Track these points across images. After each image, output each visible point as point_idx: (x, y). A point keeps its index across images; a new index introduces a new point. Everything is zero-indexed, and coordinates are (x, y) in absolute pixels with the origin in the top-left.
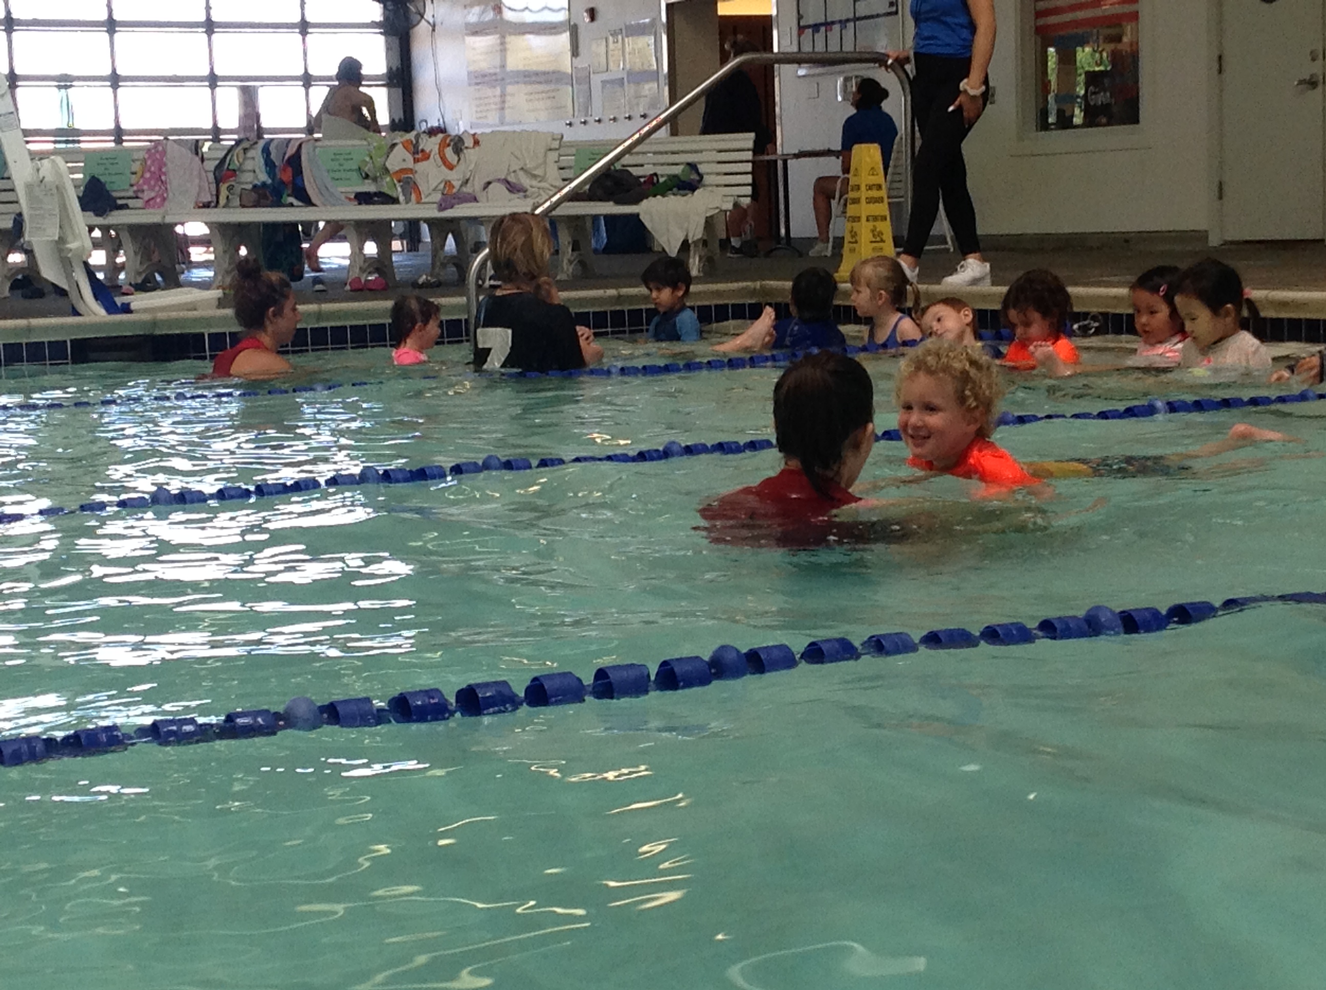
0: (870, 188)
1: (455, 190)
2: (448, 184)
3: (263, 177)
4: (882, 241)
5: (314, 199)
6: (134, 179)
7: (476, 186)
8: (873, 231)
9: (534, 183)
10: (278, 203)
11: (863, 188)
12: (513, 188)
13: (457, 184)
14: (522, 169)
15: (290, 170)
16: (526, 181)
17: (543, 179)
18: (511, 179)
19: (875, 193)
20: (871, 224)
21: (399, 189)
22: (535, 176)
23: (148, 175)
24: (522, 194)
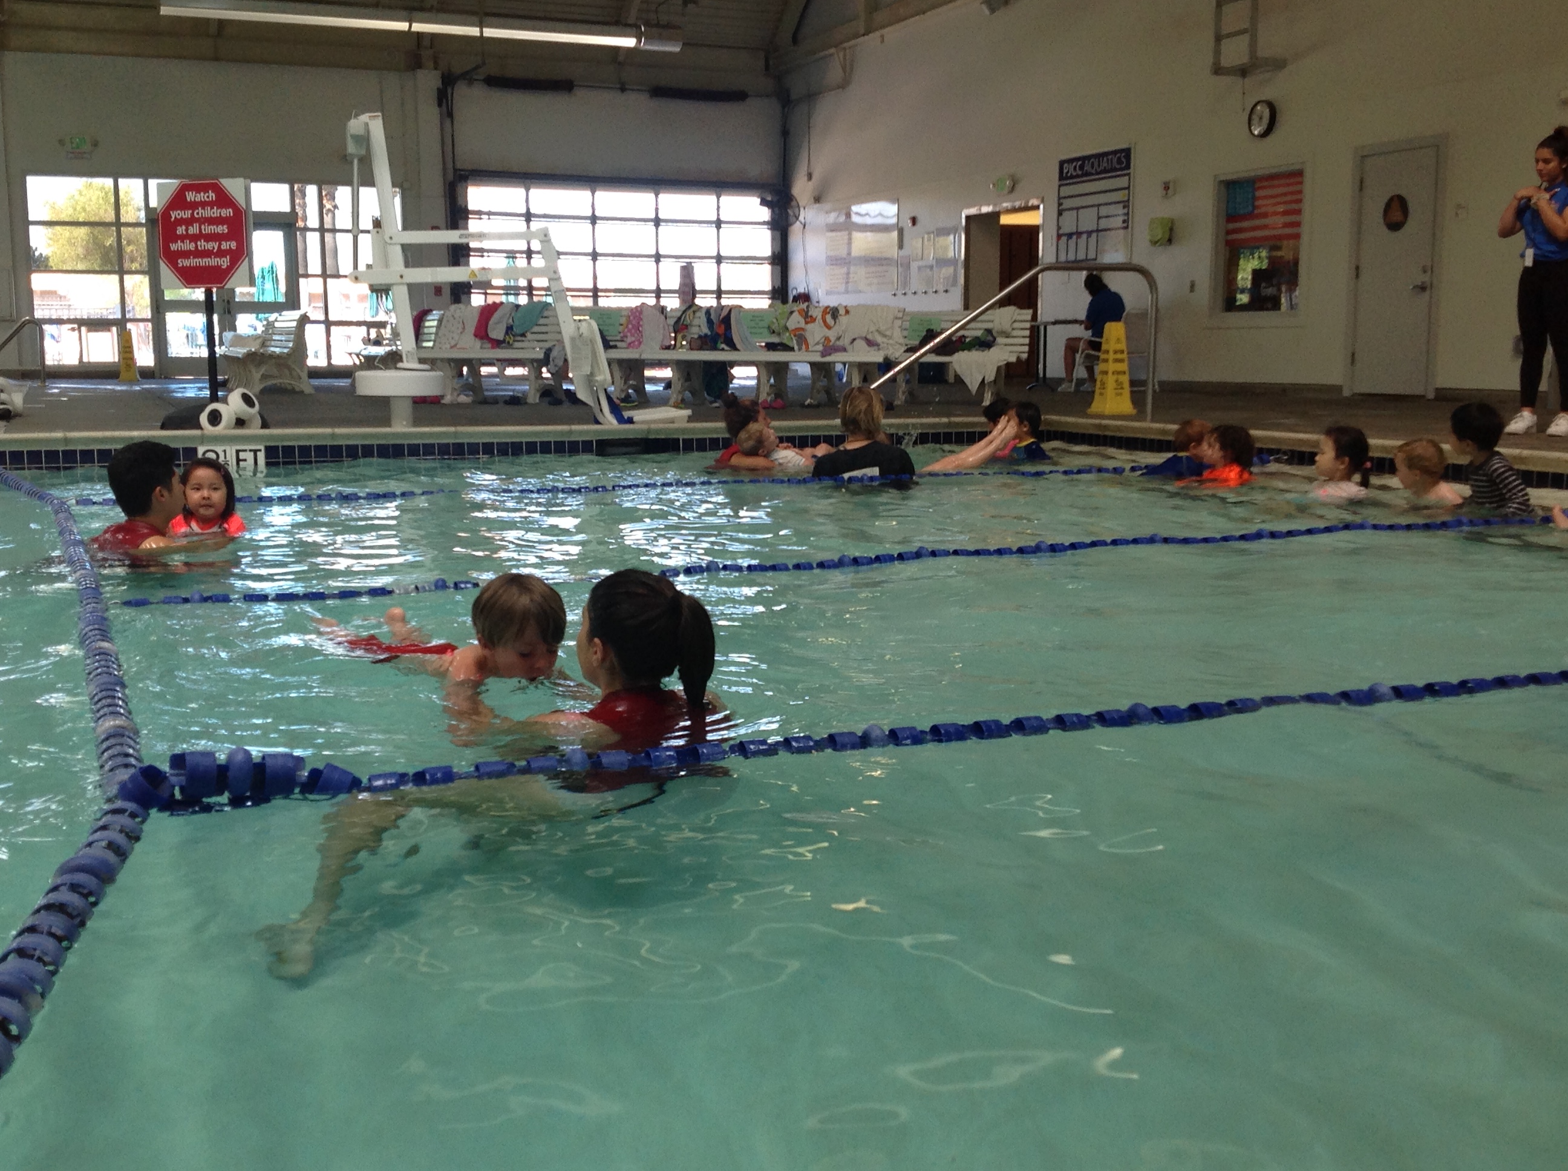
0: (1116, 352)
1: (831, 344)
2: (827, 339)
3: (705, 330)
4: (1122, 388)
5: (738, 346)
6: (621, 328)
7: (845, 342)
8: (1117, 381)
9: (885, 340)
10: (714, 348)
11: (1111, 353)
12: (870, 343)
13: (833, 339)
14: (877, 331)
15: (723, 327)
16: (879, 339)
17: (890, 338)
18: (870, 337)
19: (1119, 356)
20: (1115, 377)
21: (795, 341)
22: (885, 336)
23: (630, 326)
24: (876, 348)
